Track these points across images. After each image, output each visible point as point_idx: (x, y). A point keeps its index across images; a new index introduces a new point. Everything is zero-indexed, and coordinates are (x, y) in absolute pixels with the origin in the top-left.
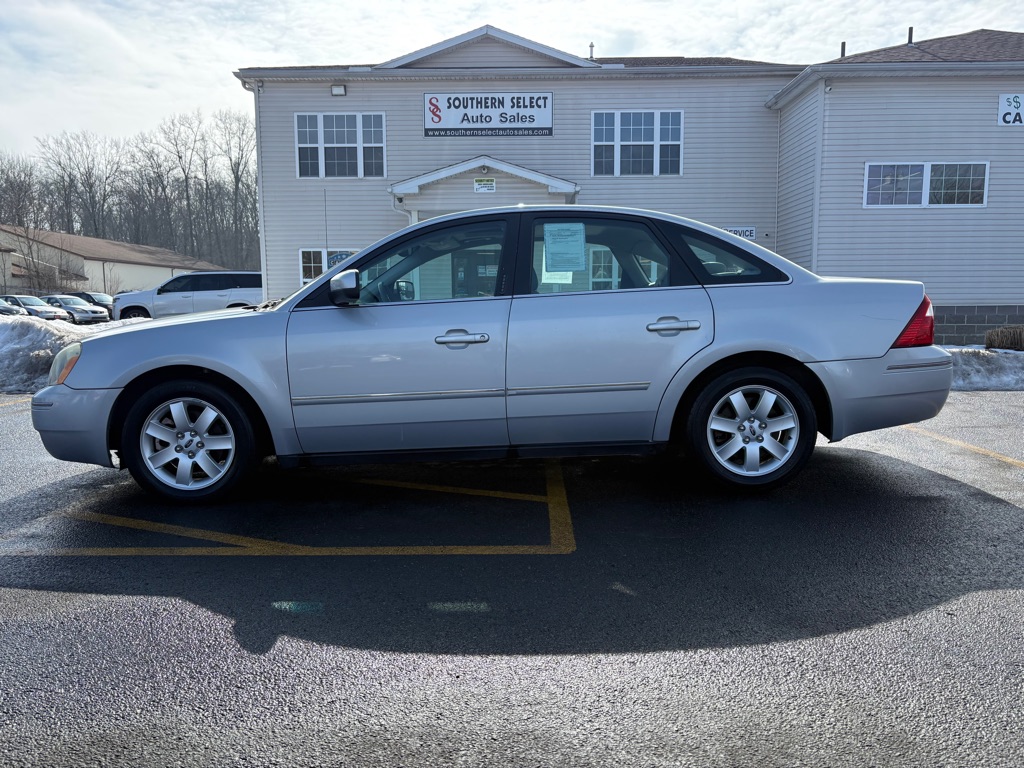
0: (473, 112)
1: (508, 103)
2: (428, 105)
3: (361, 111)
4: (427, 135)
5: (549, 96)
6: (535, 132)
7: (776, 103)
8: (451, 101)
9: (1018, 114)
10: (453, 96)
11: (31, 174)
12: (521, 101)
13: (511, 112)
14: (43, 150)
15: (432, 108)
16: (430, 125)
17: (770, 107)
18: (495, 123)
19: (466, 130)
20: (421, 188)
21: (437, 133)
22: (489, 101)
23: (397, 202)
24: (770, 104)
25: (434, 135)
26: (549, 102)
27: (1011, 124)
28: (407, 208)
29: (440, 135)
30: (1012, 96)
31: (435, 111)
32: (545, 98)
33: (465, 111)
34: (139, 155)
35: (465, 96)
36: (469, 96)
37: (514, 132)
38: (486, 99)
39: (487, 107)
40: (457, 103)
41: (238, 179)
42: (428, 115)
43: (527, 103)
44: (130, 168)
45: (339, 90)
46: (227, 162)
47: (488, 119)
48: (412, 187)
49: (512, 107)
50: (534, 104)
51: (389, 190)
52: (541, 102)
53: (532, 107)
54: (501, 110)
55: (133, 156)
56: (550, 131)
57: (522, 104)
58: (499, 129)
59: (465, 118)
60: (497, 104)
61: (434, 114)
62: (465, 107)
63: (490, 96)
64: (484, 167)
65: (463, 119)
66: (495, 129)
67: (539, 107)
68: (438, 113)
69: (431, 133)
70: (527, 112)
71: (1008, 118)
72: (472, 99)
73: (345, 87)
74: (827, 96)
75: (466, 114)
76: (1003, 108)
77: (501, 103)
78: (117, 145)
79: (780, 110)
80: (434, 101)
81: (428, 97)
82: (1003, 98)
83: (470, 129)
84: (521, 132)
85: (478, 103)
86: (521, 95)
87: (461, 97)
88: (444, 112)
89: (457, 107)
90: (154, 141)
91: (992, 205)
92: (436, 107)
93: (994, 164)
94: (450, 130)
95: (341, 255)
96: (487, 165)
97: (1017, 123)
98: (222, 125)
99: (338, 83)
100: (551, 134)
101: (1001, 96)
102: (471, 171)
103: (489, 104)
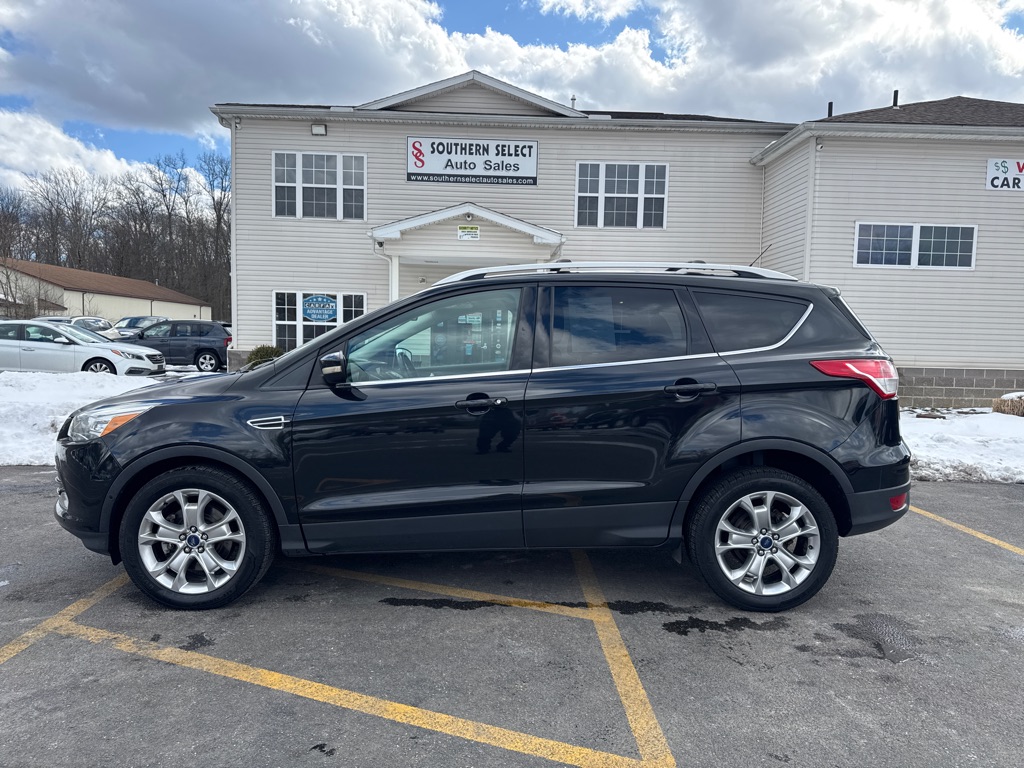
0: (457, 158)
1: (492, 151)
2: (411, 149)
3: (342, 152)
4: (409, 179)
5: (534, 144)
6: (519, 180)
7: (762, 159)
8: (435, 146)
9: (1006, 179)
10: (437, 141)
11: (19, 206)
12: (506, 149)
13: (495, 159)
14: (31, 184)
15: (416, 152)
16: (412, 169)
17: (754, 164)
18: (479, 171)
19: (449, 176)
20: (403, 233)
21: (419, 178)
22: (474, 148)
23: (377, 246)
24: (755, 160)
25: (416, 180)
26: (534, 150)
27: (999, 188)
28: (387, 253)
29: (422, 180)
30: (1000, 161)
31: (419, 154)
32: (530, 147)
33: (449, 157)
34: (125, 192)
35: (450, 141)
36: (454, 141)
37: (498, 180)
38: (471, 145)
39: (471, 154)
40: (441, 148)
41: (219, 217)
42: (412, 159)
43: (512, 151)
44: (116, 204)
45: (320, 130)
46: (210, 201)
47: (472, 166)
48: (393, 232)
49: (497, 155)
50: (519, 152)
51: (370, 234)
52: (526, 151)
53: (517, 155)
54: (486, 158)
55: (119, 193)
56: (534, 181)
57: (506, 152)
58: (483, 177)
59: (449, 164)
60: (481, 151)
61: (417, 158)
62: (449, 153)
63: (475, 142)
64: (469, 215)
65: (447, 165)
66: (479, 176)
67: (524, 155)
68: (421, 157)
69: (413, 178)
70: (512, 160)
71: (996, 182)
72: (456, 145)
73: (326, 126)
74: (818, 154)
75: (449, 160)
76: (992, 173)
77: (486, 150)
78: (104, 182)
79: (765, 167)
80: (417, 145)
81: (411, 141)
82: (991, 162)
83: (454, 176)
84: (505, 181)
85: (462, 149)
86: (507, 143)
87: (445, 142)
88: (428, 157)
89: (441, 153)
90: (140, 179)
91: (979, 268)
92: (420, 151)
93: (983, 228)
94: (433, 175)
95: (316, 298)
96: (471, 212)
97: (1005, 188)
98: (206, 167)
99: (318, 122)
100: (535, 183)
101: (990, 160)
102: (456, 218)
103: (474, 151)
